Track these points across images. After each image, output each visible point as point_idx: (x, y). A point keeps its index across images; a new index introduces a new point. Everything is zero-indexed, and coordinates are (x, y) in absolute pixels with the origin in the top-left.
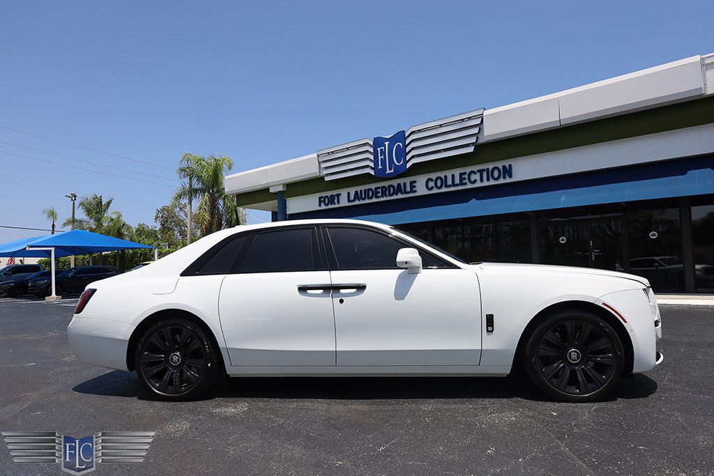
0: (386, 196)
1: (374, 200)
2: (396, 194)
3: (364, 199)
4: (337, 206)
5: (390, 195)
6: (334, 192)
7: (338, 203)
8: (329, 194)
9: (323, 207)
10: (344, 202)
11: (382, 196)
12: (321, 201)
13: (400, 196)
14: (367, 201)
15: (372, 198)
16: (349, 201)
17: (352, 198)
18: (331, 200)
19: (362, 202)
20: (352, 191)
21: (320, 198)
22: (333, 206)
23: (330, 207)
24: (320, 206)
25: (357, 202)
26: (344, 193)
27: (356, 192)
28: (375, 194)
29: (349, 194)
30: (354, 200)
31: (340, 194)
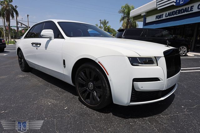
0: (180, 14)
1: (175, 16)
2: (184, 12)
3: (171, 16)
4: (162, 19)
5: (182, 13)
6: (161, 14)
7: (162, 18)
8: (159, 14)
9: (157, 20)
10: (164, 17)
11: (178, 14)
12: (157, 17)
13: (186, 13)
14: (172, 16)
15: (174, 15)
16: (166, 17)
17: (167, 16)
18: (160, 17)
19: (170, 17)
20: (167, 12)
21: (156, 16)
22: (160, 19)
23: (159, 19)
24: (156, 19)
25: (169, 17)
26: (164, 13)
27: (169, 13)
28: (176, 13)
29: (166, 14)
30: (168, 16)
31: (163, 14)
